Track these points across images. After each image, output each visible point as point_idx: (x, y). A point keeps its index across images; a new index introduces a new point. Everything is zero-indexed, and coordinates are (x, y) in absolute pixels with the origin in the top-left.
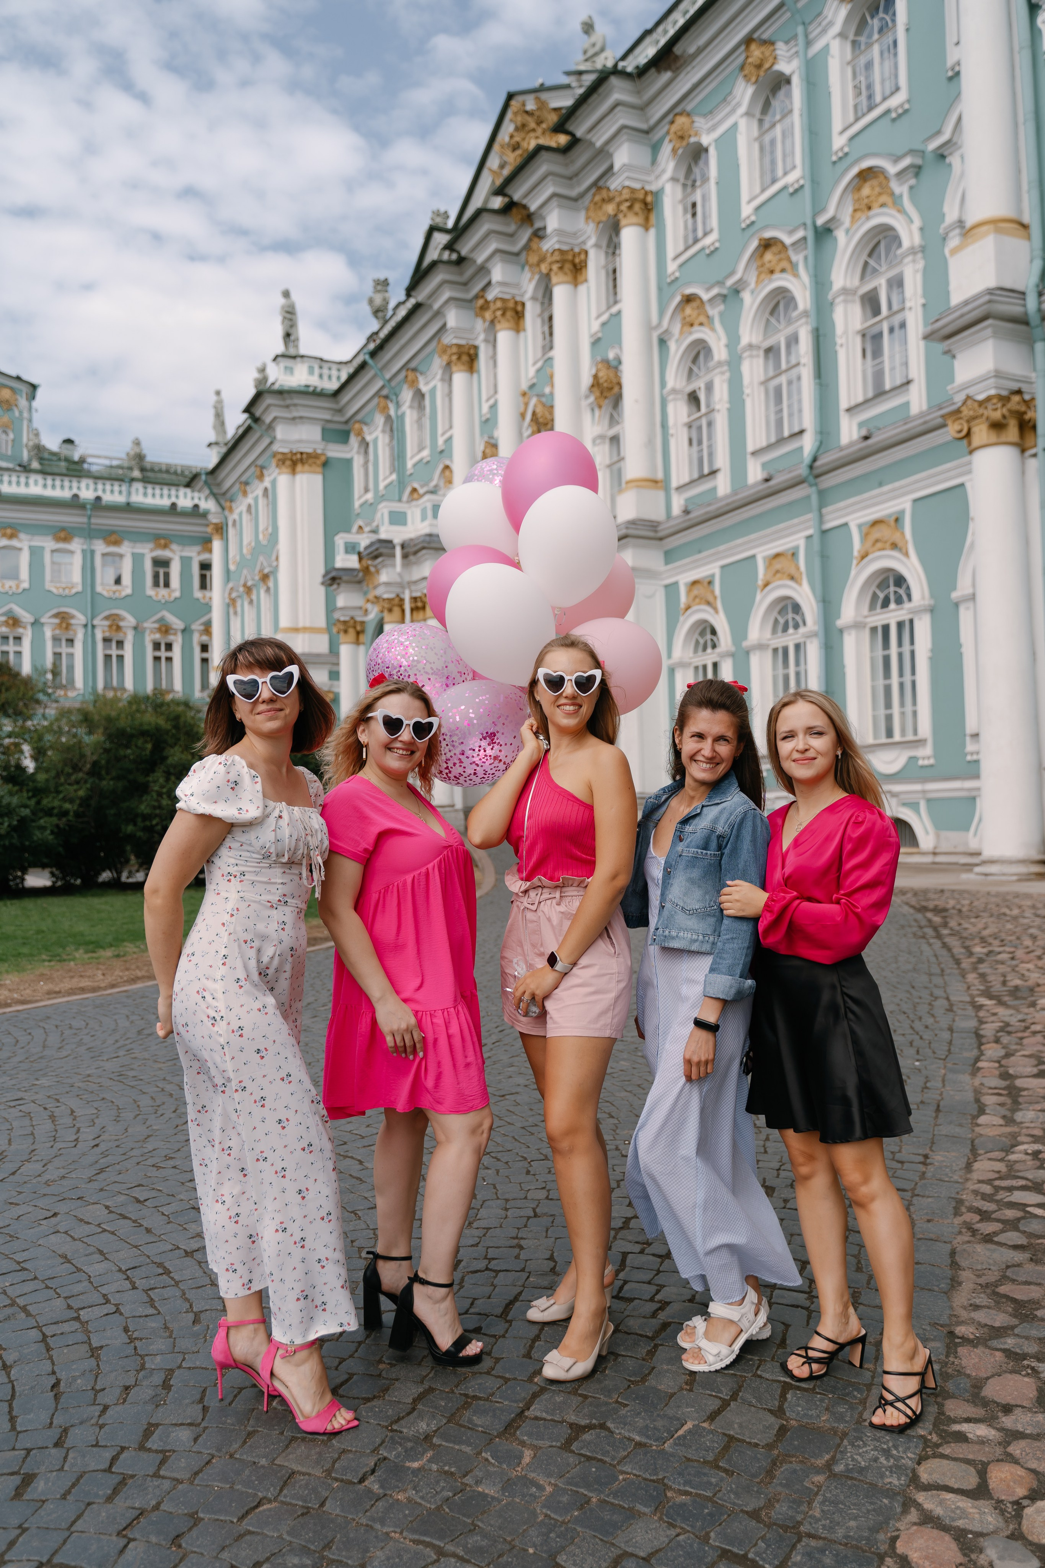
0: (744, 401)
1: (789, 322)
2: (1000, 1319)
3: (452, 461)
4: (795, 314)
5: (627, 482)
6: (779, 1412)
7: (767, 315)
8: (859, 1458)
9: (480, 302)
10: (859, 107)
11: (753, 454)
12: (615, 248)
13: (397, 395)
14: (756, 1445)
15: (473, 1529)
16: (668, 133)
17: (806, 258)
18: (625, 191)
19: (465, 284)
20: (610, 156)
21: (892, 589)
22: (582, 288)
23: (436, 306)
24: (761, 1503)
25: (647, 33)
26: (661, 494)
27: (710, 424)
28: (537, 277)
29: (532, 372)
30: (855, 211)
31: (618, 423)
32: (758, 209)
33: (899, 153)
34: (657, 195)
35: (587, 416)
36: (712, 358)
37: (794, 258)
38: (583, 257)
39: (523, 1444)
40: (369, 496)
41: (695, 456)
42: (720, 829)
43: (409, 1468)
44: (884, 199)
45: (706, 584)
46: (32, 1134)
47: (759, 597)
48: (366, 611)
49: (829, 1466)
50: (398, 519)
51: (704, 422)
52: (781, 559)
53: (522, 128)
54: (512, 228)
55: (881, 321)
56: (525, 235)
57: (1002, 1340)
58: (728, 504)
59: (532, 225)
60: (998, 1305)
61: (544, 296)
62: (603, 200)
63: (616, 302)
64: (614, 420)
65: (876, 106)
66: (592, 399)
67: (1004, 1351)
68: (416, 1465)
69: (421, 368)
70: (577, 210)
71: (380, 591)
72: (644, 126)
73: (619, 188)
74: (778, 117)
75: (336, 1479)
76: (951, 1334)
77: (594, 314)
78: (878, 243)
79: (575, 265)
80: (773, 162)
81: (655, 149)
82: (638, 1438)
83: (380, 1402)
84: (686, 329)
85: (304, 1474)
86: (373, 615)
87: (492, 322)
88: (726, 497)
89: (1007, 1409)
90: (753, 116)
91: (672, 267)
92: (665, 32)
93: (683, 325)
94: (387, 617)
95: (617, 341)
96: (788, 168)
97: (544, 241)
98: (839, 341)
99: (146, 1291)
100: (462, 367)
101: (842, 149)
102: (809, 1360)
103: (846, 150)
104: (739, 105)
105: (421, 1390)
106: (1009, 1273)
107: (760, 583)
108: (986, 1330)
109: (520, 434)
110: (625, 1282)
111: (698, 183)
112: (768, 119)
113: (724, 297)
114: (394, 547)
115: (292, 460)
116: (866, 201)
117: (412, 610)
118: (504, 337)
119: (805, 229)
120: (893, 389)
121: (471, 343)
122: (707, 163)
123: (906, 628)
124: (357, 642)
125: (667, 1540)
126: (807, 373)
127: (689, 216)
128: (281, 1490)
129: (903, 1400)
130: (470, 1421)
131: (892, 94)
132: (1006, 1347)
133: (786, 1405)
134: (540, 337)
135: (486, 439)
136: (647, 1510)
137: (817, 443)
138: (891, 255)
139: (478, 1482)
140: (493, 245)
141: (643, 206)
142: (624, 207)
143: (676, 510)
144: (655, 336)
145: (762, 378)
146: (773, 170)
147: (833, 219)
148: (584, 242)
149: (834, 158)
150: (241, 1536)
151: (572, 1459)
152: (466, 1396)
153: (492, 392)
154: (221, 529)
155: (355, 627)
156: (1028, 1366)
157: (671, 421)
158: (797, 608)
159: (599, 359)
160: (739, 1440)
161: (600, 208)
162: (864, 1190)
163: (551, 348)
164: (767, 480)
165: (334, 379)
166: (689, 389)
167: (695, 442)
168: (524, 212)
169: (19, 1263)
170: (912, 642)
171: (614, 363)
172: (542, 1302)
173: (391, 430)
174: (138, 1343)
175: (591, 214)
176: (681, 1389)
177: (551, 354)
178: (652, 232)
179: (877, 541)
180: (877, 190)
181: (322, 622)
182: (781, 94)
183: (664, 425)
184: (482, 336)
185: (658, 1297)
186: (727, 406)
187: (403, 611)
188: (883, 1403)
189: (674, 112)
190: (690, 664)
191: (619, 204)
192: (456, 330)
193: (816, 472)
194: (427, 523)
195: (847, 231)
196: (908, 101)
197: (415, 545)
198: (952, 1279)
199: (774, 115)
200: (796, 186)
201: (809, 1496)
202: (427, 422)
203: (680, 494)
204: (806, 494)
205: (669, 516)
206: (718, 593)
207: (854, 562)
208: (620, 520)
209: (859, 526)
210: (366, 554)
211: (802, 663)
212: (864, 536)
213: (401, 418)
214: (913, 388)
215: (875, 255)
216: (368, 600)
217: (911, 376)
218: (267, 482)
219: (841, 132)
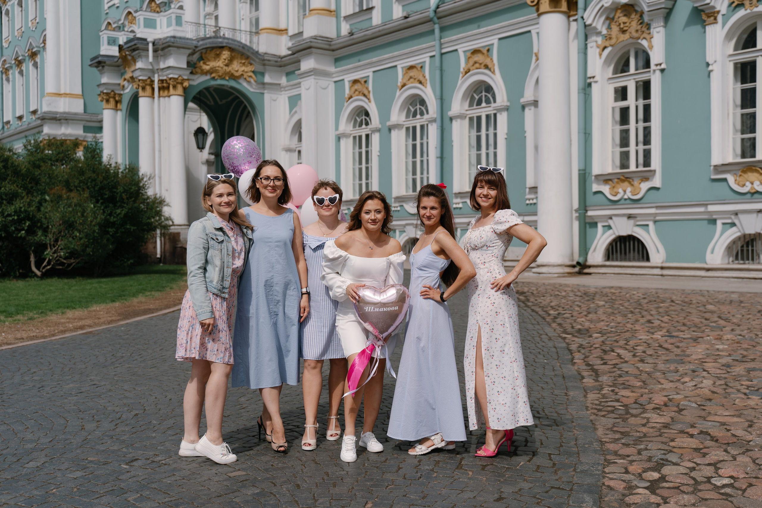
5: (311, 11)
21: (484, 94)
26: (334, 20)
45: (363, 82)
47: (398, 93)
48: (123, 86)
50: (150, 24)
52: (415, 70)
58: (379, 31)
71: (136, 74)
86: (129, 90)
88: (377, 26)
94: (141, 93)
107: (399, 84)
114: (148, 44)
117: (160, 89)
123: (492, 120)
124: (116, 109)
143: (344, 32)
155: (114, 98)
158: (423, 102)
164: (406, 18)
170: (495, 128)
179: (476, 63)
181: (78, 90)
187: (153, 89)
190: (351, 134)
193: (439, 15)
194: (171, 28)
197: (163, 44)
203: (347, 21)
204: (431, 29)
205: (339, 36)
206: (370, 88)
207: (461, 75)
208: (306, 35)
209: (464, 52)
210: (125, 47)
211: (425, 137)
212: (468, 59)
216: (125, 79)
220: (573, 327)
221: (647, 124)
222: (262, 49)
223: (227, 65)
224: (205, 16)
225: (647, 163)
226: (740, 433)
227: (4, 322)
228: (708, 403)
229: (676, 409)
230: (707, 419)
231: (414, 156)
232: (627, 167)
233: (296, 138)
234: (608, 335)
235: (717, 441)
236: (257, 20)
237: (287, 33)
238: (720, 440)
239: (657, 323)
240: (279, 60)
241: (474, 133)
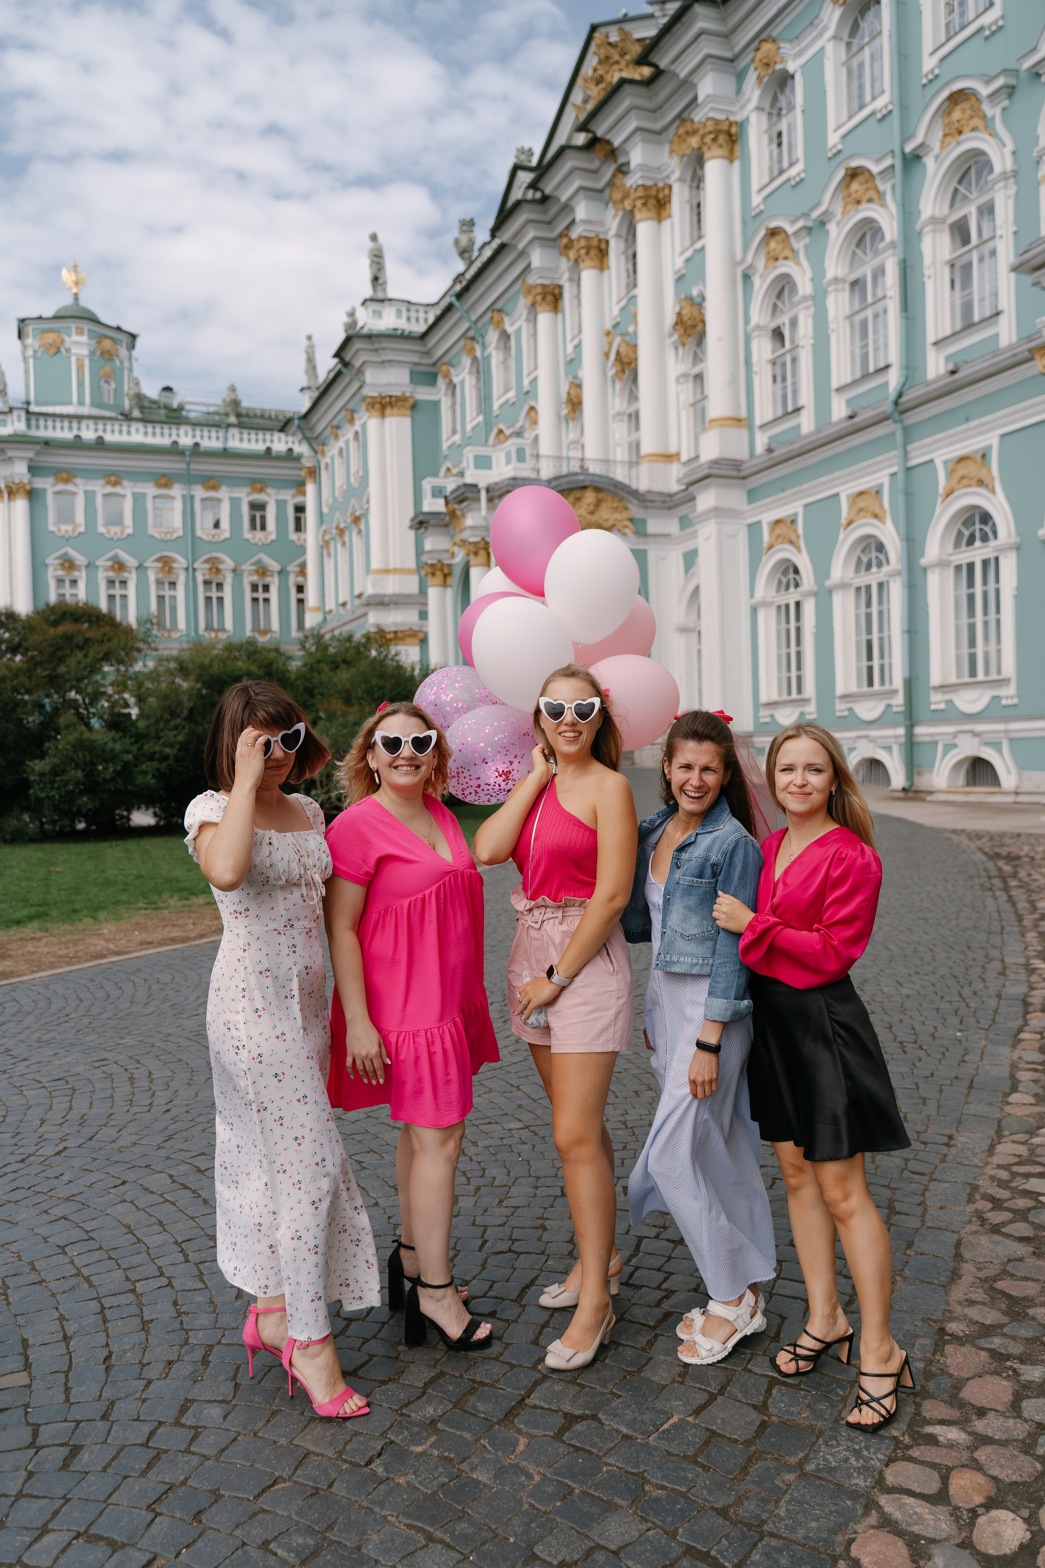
0: (828, 336)
1: (876, 253)
2: (991, 1317)
3: (537, 402)
4: (881, 246)
5: (711, 421)
6: (761, 1408)
7: (853, 247)
8: (830, 1458)
9: (565, 241)
10: (951, 26)
11: (838, 390)
12: (700, 181)
13: (483, 337)
14: (736, 1441)
15: (463, 1516)
16: (753, 60)
17: (893, 186)
18: (710, 123)
19: (549, 223)
20: (694, 86)
21: (978, 526)
22: (666, 224)
23: (521, 246)
24: (731, 1500)
26: (745, 433)
27: (794, 360)
28: (621, 214)
29: (616, 310)
30: (945, 136)
31: (702, 361)
32: (844, 137)
33: (993, 74)
34: (742, 125)
35: (671, 355)
36: (797, 293)
37: (881, 187)
38: (666, 191)
39: (519, 1432)
40: (457, 438)
41: (779, 393)
42: (714, 858)
43: (412, 1452)
44: (975, 122)
45: (789, 523)
46: (112, 1097)
47: (842, 535)
48: (453, 554)
49: (801, 1464)
50: (483, 462)
51: (788, 359)
52: (865, 497)
53: (605, 60)
54: (596, 164)
55: (970, 250)
56: (609, 170)
57: (990, 1339)
58: (811, 443)
59: (616, 161)
60: (992, 1303)
61: (628, 234)
62: (687, 133)
63: (700, 237)
64: (698, 357)
65: (969, 23)
66: (675, 337)
67: (990, 1350)
68: (419, 1449)
69: (506, 309)
70: (661, 143)
71: (466, 535)
72: (729, 54)
73: (703, 120)
74: (866, 40)
75: (346, 1461)
76: (942, 1330)
77: (678, 250)
78: (970, 168)
79: (658, 201)
80: (861, 87)
81: (740, 77)
82: (625, 1431)
83: (394, 1385)
84: (771, 263)
85: (318, 1455)
86: (460, 558)
87: (576, 261)
88: (809, 435)
89: (982, 1412)
90: (841, 39)
91: (756, 200)
93: (768, 260)
94: (473, 560)
95: (701, 278)
96: (877, 93)
97: (629, 176)
98: (927, 272)
99: (196, 1264)
100: (547, 307)
101: (932, 71)
102: (797, 1357)
103: (937, 71)
104: (826, 28)
105: (433, 1374)
106: (1009, 1268)
107: (843, 522)
108: (976, 1327)
109: (605, 374)
110: (637, 1268)
111: (784, 112)
112: (856, 42)
113: (809, 230)
114: (479, 491)
115: (381, 403)
116: (956, 125)
118: (588, 276)
119: (893, 157)
120: (983, 321)
121: (556, 282)
122: (793, 90)
123: (991, 567)
124: (444, 584)
125: (637, 1534)
126: (893, 306)
127: (774, 146)
128: (295, 1470)
129: (878, 1400)
130: (474, 1407)
131: (986, 10)
132: (992, 1346)
133: (770, 1400)
134: (624, 275)
135: (571, 379)
136: (623, 1503)
137: (903, 379)
138: (982, 181)
139: (473, 1469)
140: (577, 183)
141: (727, 138)
142: (708, 139)
143: (760, 449)
144: (739, 271)
145: (848, 313)
146: (861, 96)
147: (922, 145)
148: (668, 177)
149: (924, 81)
150: (255, 1514)
151: (562, 1449)
152: (474, 1381)
153: (576, 331)
154: (314, 473)
155: (442, 570)
156: (1011, 1367)
157: (755, 360)
158: (880, 546)
159: (683, 296)
160: (719, 1435)
161: (684, 140)
162: (844, 1206)
163: (635, 286)
164: (851, 417)
165: (422, 321)
166: (774, 325)
167: (779, 379)
168: (608, 148)
169: (87, 1232)
171: (698, 300)
172: (553, 1289)
173: (478, 372)
174: (184, 1318)
175: (675, 147)
176: (674, 1381)
177: (635, 292)
178: (737, 164)
179: (963, 477)
180: (969, 113)
181: (411, 564)
182: (870, 15)
183: (748, 363)
184: (566, 276)
185: (664, 1286)
186: (812, 341)
187: (489, 555)
188: (859, 1403)
189: (761, 38)
190: (774, 602)
191: (703, 137)
192: (540, 269)
193: (902, 408)
194: (512, 466)
195: (937, 157)
196: (1003, 17)
197: (500, 488)
198: (953, 1272)
199: (863, 38)
200: (884, 112)
201: (777, 1494)
202: (512, 364)
203: (764, 432)
204: (891, 433)
205: (753, 455)
206: (801, 532)
207: (940, 499)
208: (704, 459)
209: (945, 463)
210: (450, 498)
211: (885, 602)
212: (951, 473)
213: (487, 359)
214: (1003, 320)
215: (965, 182)
216: (455, 544)
217: (1000, 308)
218: (357, 426)
219: (932, 54)
222: (644, 485)
223: (592, 515)
224: (568, 449)
231: (869, 631)
233: (694, 612)
236: (638, 445)
237: (679, 459)
240: (668, 499)
241: (963, 590)
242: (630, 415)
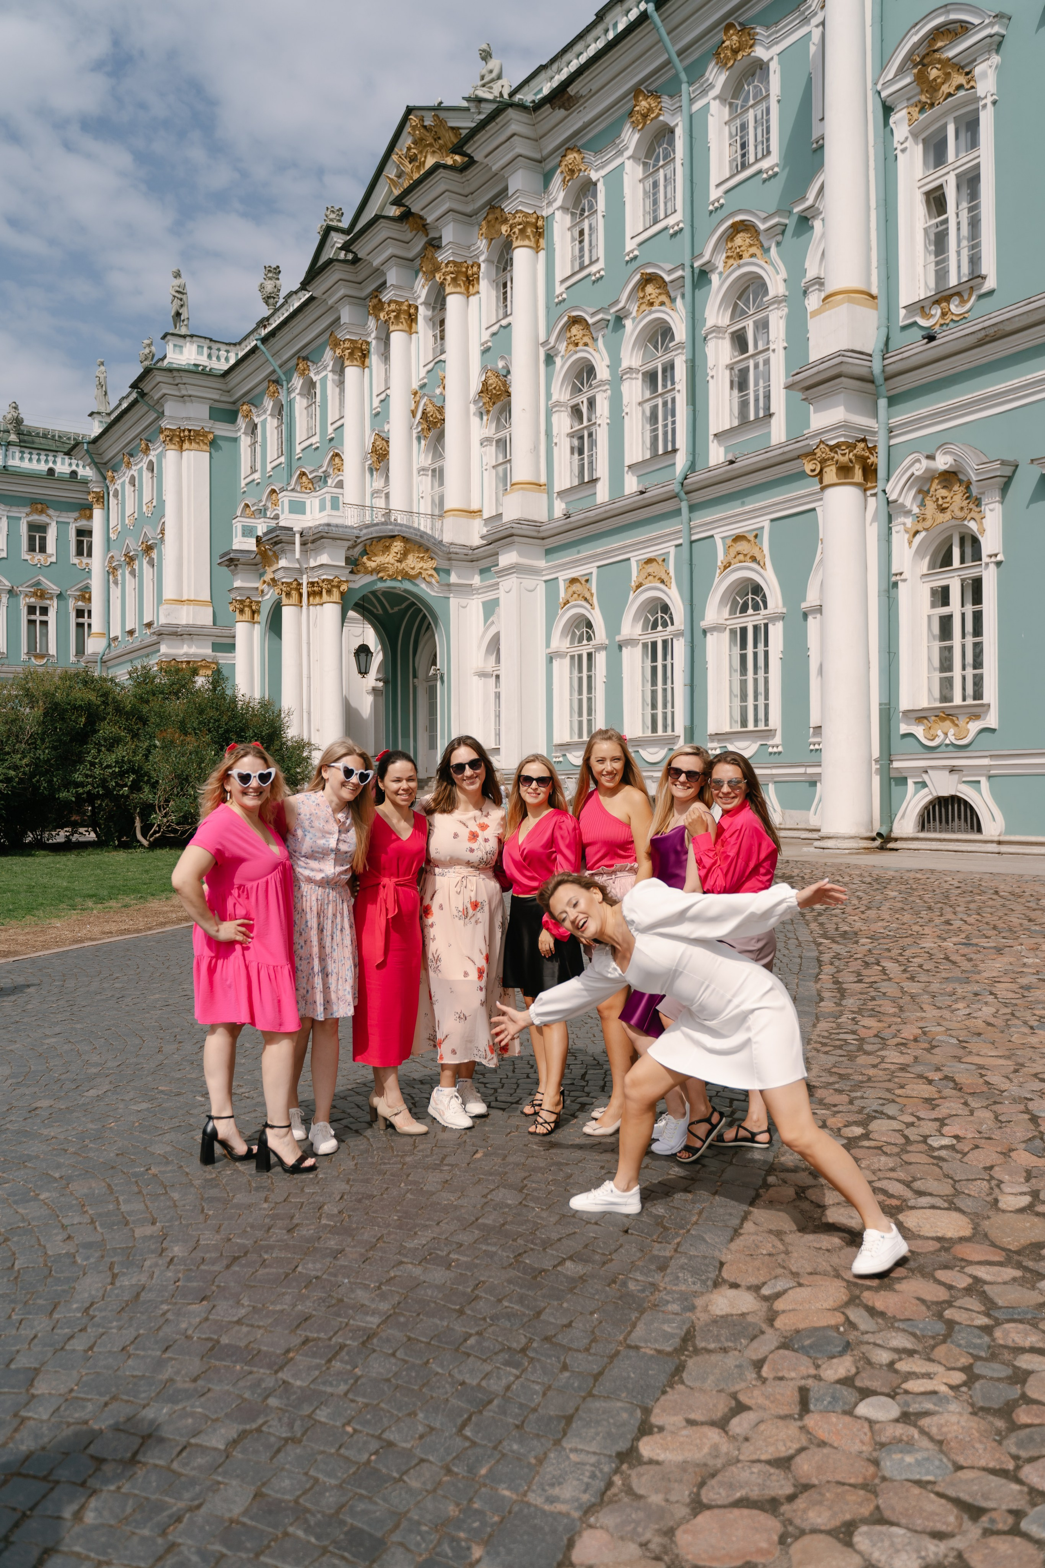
0: (623, 418)
1: (667, 350)
3: (342, 449)
4: (671, 345)
5: (513, 485)
7: (646, 343)
9: (374, 302)
10: (734, 164)
11: (629, 467)
12: (507, 264)
13: (287, 381)
16: (559, 164)
17: (684, 295)
18: (519, 215)
19: (360, 283)
20: (505, 180)
21: (750, 596)
22: (474, 300)
23: (331, 301)
25: (542, 68)
26: (545, 496)
27: (590, 435)
28: (430, 284)
29: (423, 372)
30: (728, 257)
31: (506, 428)
32: (640, 244)
33: (769, 212)
34: (548, 220)
35: (475, 421)
36: (595, 378)
37: (673, 294)
38: (475, 269)
40: (257, 476)
41: (577, 465)
44: (754, 249)
45: (583, 582)
47: (632, 596)
48: (262, 591)
50: (298, 508)
51: (586, 433)
52: (655, 564)
53: (419, 142)
54: (408, 236)
55: (748, 358)
56: (421, 243)
58: (607, 511)
59: (427, 235)
61: (437, 303)
62: (497, 220)
63: (506, 315)
64: (502, 424)
65: (750, 165)
66: (480, 404)
69: (312, 358)
70: (471, 225)
71: (279, 575)
72: (537, 156)
73: (513, 211)
74: (661, 163)
77: (484, 325)
78: (748, 287)
79: (467, 278)
80: (655, 202)
81: (547, 178)
84: (571, 347)
86: (270, 596)
87: (386, 322)
88: (603, 505)
90: (639, 159)
91: (559, 289)
92: (559, 71)
93: (568, 344)
94: (285, 600)
95: (507, 352)
96: (669, 212)
97: (439, 251)
98: (711, 373)
100: (355, 362)
101: (718, 201)
103: (722, 201)
104: (626, 147)
107: (633, 584)
109: (411, 430)
111: (586, 214)
112: (652, 163)
113: (608, 323)
114: (294, 534)
115: (180, 437)
116: (737, 250)
117: (309, 594)
118: (397, 336)
119: (683, 269)
120: (757, 418)
121: (364, 339)
122: (595, 196)
123: (762, 632)
124: (253, 622)
126: (681, 398)
127: (577, 242)
131: (764, 155)
134: (432, 340)
135: (377, 432)
137: (689, 463)
138: (759, 300)
140: (389, 251)
141: (534, 230)
142: (516, 230)
143: (558, 513)
144: (542, 351)
145: (640, 400)
146: (656, 211)
147: (708, 263)
148: (477, 257)
149: (711, 208)
153: (383, 387)
154: (102, 499)
155: (251, 607)
157: (555, 432)
158: (665, 609)
159: (488, 367)
161: (494, 227)
163: (443, 352)
164: (642, 493)
165: (223, 360)
166: (573, 402)
167: (576, 451)
168: (420, 222)
170: (766, 644)
171: (503, 373)
173: (281, 414)
175: (485, 231)
177: (442, 358)
178: (542, 254)
179: (739, 553)
180: (748, 241)
181: (206, 596)
182: (664, 141)
183: (549, 434)
184: (374, 335)
186: (608, 421)
187: (301, 595)
189: (566, 146)
190: (568, 653)
191: (512, 227)
192: (349, 325)
193: (687, 489)
194: (325, 514)
195: (721, 275)
196: (779, 165)
197: (313, 534)
199: (658, 161)
200: (676, 228)
202: (317, 410)
203: (561, 499)
204: (677, 507)
205: (551, 519)
206: (594, 590)
207: (718, 571)
208: (506, 519)
209: (723, 538)
210: (265, 539)
211: (669, 657)
212: (727, 549)
213: (291, 403)
214: (774, 421)
215: (744, 298)
216: (264, 582)
217: (772, 411)
218: (153, 456)
219: (718, 186)
220: (837, 929)
221: (977, 639)
222: (447, 538)
223: (399, 561)
224: (373, 495)
225: (978, 694)
226: (995, 1079)
227: (92, 909)
228: (975, 1039)
229: (927, 1046)
230: (963, 1060)
231: (654, 682)
232: (951, 700)
233: (493, 658)
234: (881, 941)
235: (960, 1089)
236: (442, 499)
237: (481, 516)
238: (965, 1089)
239: (957, 923)
240: (470, 552)
241: (737, 651)
242: (434, 471)
